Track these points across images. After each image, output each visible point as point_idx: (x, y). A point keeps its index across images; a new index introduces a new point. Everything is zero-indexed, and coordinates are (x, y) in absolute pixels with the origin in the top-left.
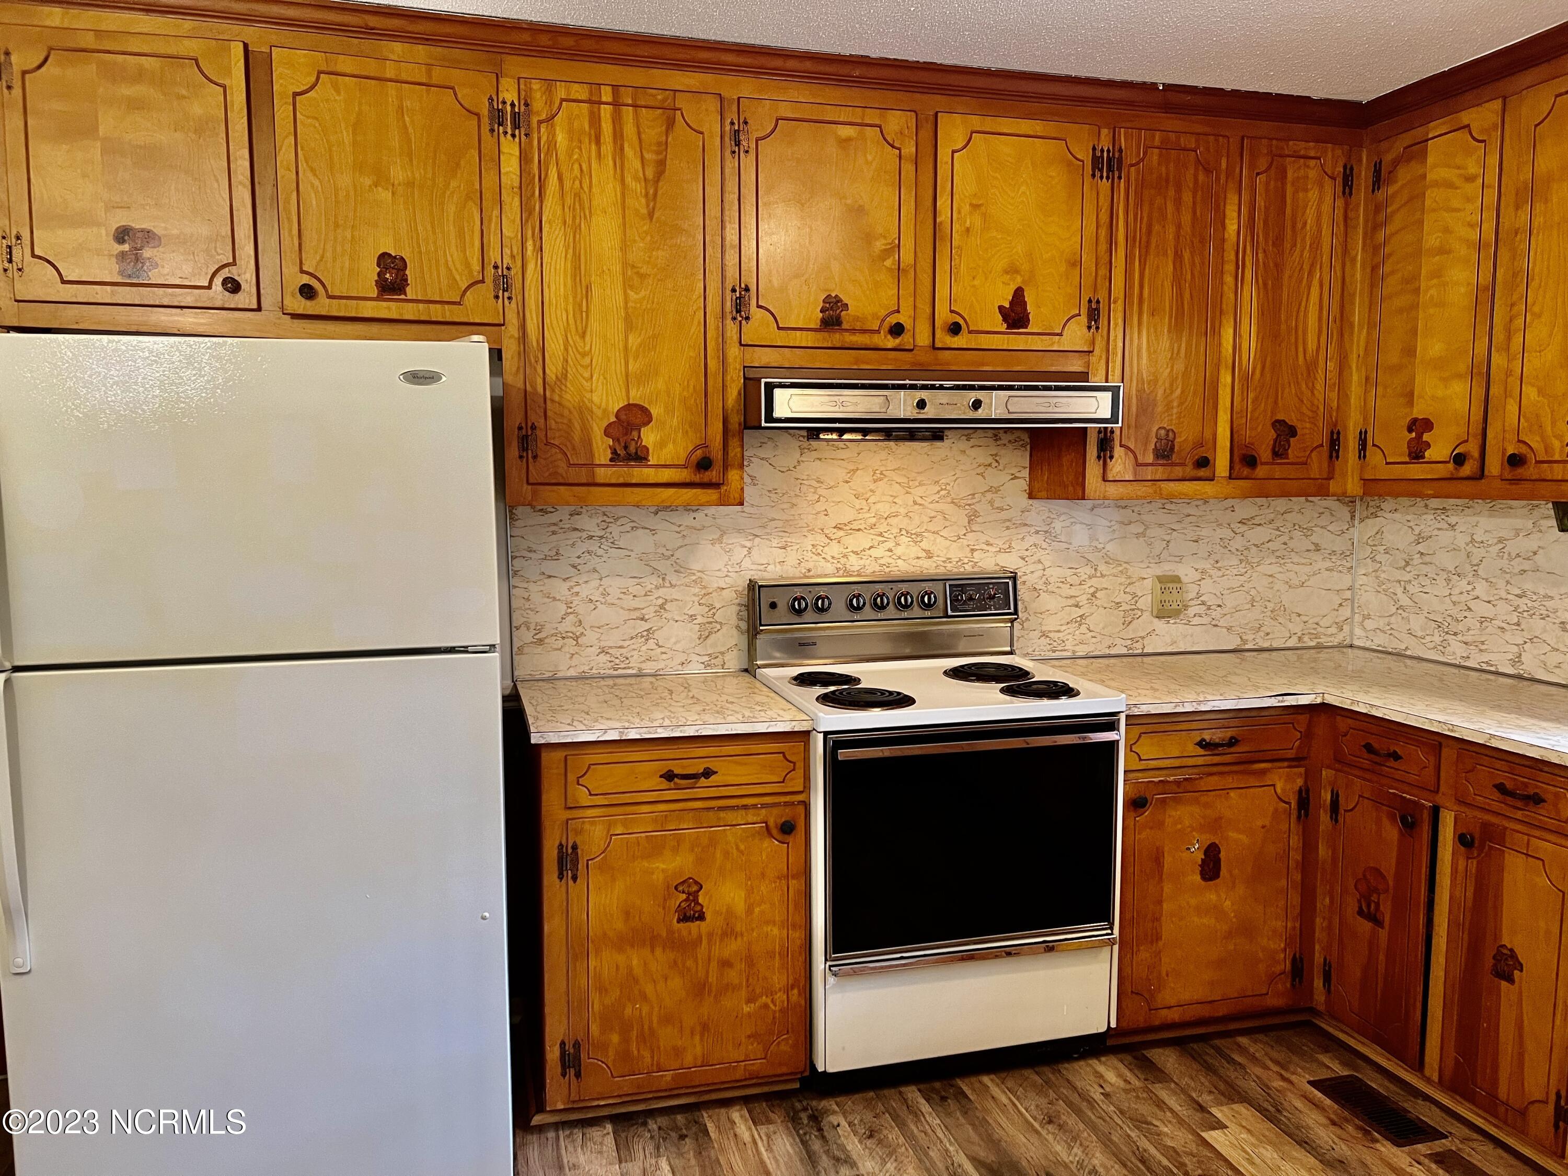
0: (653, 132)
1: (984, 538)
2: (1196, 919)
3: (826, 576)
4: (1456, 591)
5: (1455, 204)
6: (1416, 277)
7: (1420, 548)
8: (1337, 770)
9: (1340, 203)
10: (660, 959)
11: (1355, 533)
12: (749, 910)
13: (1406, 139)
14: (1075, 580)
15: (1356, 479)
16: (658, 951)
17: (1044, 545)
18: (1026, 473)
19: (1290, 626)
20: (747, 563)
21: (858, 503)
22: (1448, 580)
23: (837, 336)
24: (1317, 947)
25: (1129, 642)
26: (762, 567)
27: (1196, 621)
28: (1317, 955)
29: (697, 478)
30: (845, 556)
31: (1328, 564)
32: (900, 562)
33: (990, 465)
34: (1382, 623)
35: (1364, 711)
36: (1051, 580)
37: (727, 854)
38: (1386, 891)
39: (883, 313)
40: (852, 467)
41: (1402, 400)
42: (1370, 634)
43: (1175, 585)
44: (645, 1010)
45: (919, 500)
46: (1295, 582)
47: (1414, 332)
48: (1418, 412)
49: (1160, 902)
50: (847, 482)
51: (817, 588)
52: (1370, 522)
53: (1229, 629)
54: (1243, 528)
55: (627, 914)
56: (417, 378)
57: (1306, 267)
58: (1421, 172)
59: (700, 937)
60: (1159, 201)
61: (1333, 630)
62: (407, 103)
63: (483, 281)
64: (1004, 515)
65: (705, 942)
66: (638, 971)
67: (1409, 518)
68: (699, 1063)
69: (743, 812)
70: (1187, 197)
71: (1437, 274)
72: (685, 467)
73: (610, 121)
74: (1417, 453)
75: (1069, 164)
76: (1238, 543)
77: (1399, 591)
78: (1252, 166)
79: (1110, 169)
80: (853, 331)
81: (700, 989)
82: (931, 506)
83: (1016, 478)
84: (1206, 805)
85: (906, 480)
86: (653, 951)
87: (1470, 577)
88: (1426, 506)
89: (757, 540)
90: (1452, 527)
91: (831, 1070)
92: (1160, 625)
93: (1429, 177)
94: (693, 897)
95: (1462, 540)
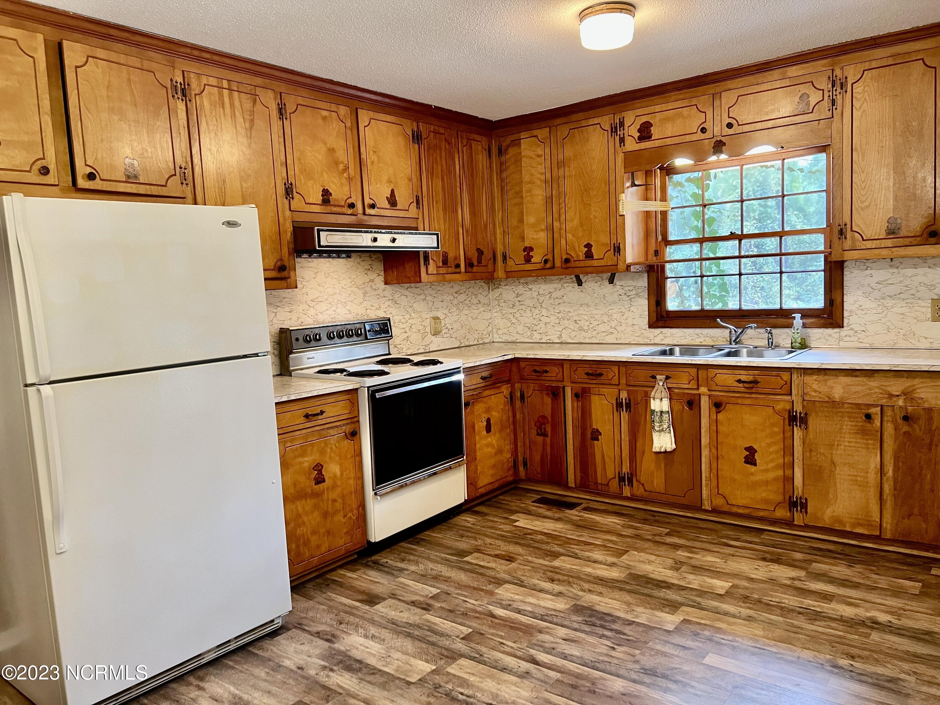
0: (248, 105)
1: (370, 303)
2: (486, 449)
3: (309, 325)
4: (534, 314)
5: (534, 165)
6: (521, 192)
7: (518, 299)
8: (521, 383)
9: (488, 160)
10: (309, 504)
11: (490, 295)
12: (342, 475)
13: (512, 137)
14: (403, 321)
15: (503, 271)
16: (308, 501)
17: (392, 306)
18: (382, 273)
19: (474, 335)
20: (275, 320)
21: (321, 289)
22: (531, 310)
23: (329, 208)
24: (519, 454)
25: (424, 347)
26: (282, 322)
27: (445, 335)
28: (519, 457)
29: (278, 275)
30: (317, 315)
31: (483, 309)
32: (339, 316)
33: (369, 269)
34: (505, 331)
35: (533, 357)
36: (396, 321)
37: (331, 448)
38: (548, 422)
39: (345, 198)
40: (315, 271)
41: (520, 240)
42: (501, 336)
43: (438, 321)
44: (305, 530)
45: (344, 287)
46: (474, 317)
47: (522, 213)
48: (527, 244)
49: (475, 445)
50: (314, 278)
51: (315, 330)
52: (496, 290)
53: (456, 338)
54: (457, 295)
55: (295, 485)
56: (231, 224)
57: (481, 186)
58: (519, 151)
59: (324, 490)
60: (435, 154)
61: (487, 336)
62: (132, 77)
63: (175, 175)
64: (377, 292)
65: (326, 492)
66: (301, 511)
67: (513, 287)
68: (327, 550)
69: (336, 429)
70: (443, 154)
71: (529, 191)
72: (273, 270)
73: (228, 97)
74: (528, 259)
75: (405, 136)
76: (455, 302)
77: (511, 317)
78: (462, 143)
79: (418, 140)
80: (335, 206)
81: (325, 515)
82: (349, 289)
83: (379, 275)
84: (485, 403)
85: (337, 277)
86: (306, 500)
87: (539, 308)
88: (519, 282)
89: (279, 308)
90: (531, 289)
91: (377, 540)
92: (433, 338)
93: (523, 154)
94: (320, 472)
95: (535, 294)
